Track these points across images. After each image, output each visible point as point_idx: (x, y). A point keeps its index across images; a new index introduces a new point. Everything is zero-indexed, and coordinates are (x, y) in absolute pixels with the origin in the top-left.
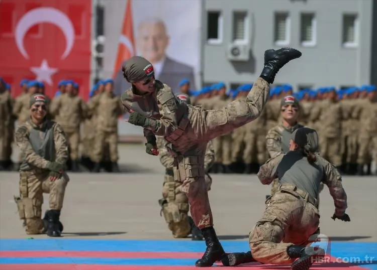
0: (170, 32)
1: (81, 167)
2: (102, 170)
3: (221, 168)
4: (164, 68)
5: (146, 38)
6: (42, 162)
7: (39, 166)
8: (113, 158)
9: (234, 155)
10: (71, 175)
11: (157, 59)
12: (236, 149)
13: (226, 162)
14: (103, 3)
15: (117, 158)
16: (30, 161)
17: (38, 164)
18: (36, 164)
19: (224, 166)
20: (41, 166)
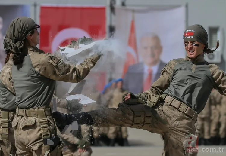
0: (163, 43)
1: (101, 143)
2: (116, 144)
3: (203, 142)
4: (159, 69)
5: (146, 48)
6: (74, 139)
7: (71, 142)
8: (124, 135)
9: (212, 132)
10: (93, 149)
11: (154, 63)
12: (213, 127)
13: (207, 137)
14: (113, 24)
15: (127, 136)
16: (65, 138)
17: (71, 141)
18: (69, 140)
19: (205, 140)
20: (73, 143)
